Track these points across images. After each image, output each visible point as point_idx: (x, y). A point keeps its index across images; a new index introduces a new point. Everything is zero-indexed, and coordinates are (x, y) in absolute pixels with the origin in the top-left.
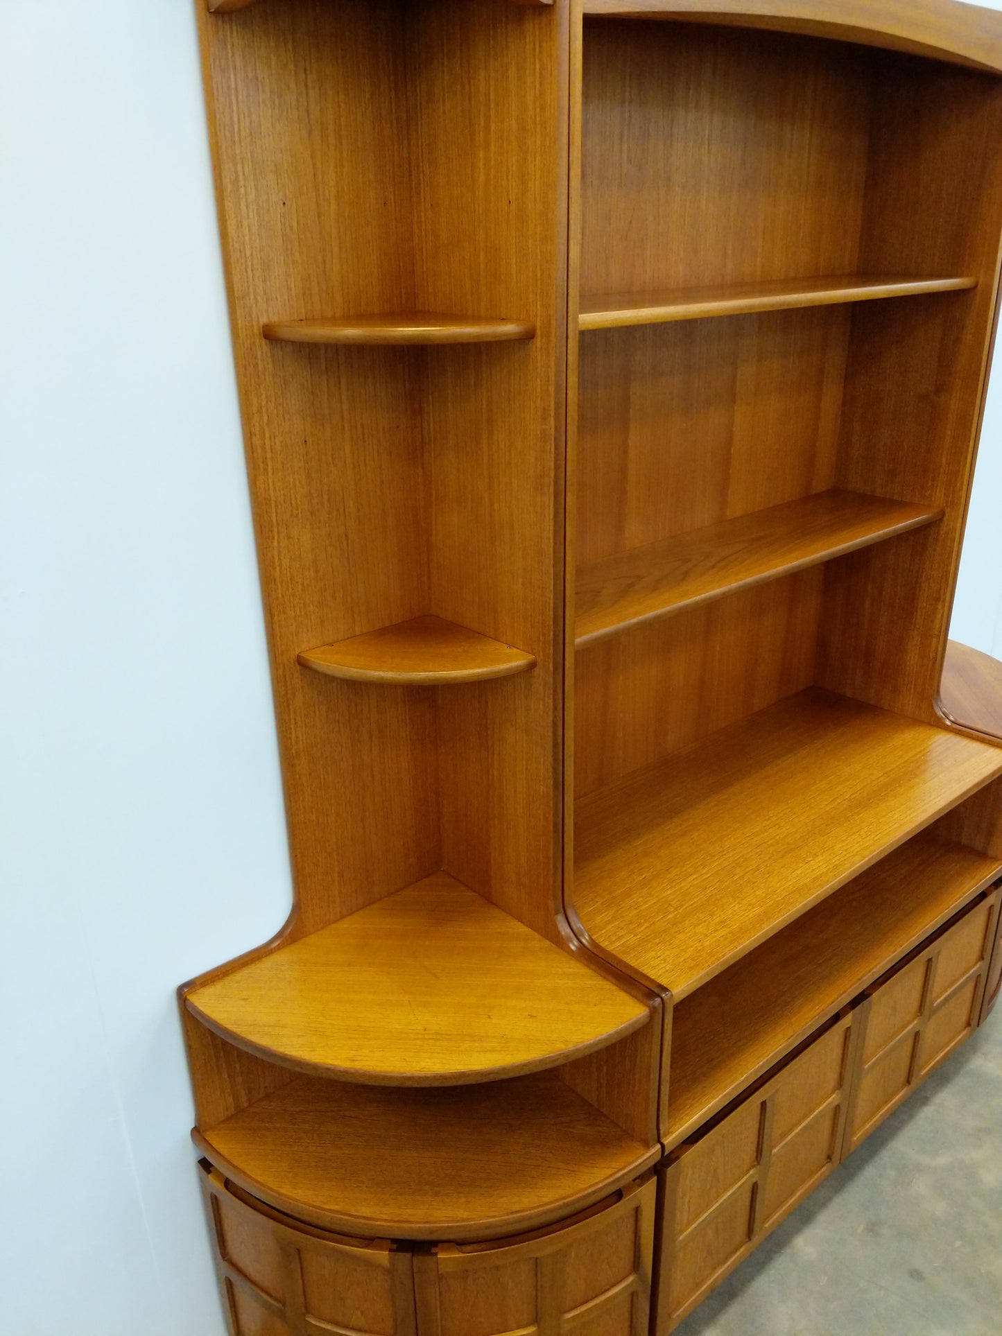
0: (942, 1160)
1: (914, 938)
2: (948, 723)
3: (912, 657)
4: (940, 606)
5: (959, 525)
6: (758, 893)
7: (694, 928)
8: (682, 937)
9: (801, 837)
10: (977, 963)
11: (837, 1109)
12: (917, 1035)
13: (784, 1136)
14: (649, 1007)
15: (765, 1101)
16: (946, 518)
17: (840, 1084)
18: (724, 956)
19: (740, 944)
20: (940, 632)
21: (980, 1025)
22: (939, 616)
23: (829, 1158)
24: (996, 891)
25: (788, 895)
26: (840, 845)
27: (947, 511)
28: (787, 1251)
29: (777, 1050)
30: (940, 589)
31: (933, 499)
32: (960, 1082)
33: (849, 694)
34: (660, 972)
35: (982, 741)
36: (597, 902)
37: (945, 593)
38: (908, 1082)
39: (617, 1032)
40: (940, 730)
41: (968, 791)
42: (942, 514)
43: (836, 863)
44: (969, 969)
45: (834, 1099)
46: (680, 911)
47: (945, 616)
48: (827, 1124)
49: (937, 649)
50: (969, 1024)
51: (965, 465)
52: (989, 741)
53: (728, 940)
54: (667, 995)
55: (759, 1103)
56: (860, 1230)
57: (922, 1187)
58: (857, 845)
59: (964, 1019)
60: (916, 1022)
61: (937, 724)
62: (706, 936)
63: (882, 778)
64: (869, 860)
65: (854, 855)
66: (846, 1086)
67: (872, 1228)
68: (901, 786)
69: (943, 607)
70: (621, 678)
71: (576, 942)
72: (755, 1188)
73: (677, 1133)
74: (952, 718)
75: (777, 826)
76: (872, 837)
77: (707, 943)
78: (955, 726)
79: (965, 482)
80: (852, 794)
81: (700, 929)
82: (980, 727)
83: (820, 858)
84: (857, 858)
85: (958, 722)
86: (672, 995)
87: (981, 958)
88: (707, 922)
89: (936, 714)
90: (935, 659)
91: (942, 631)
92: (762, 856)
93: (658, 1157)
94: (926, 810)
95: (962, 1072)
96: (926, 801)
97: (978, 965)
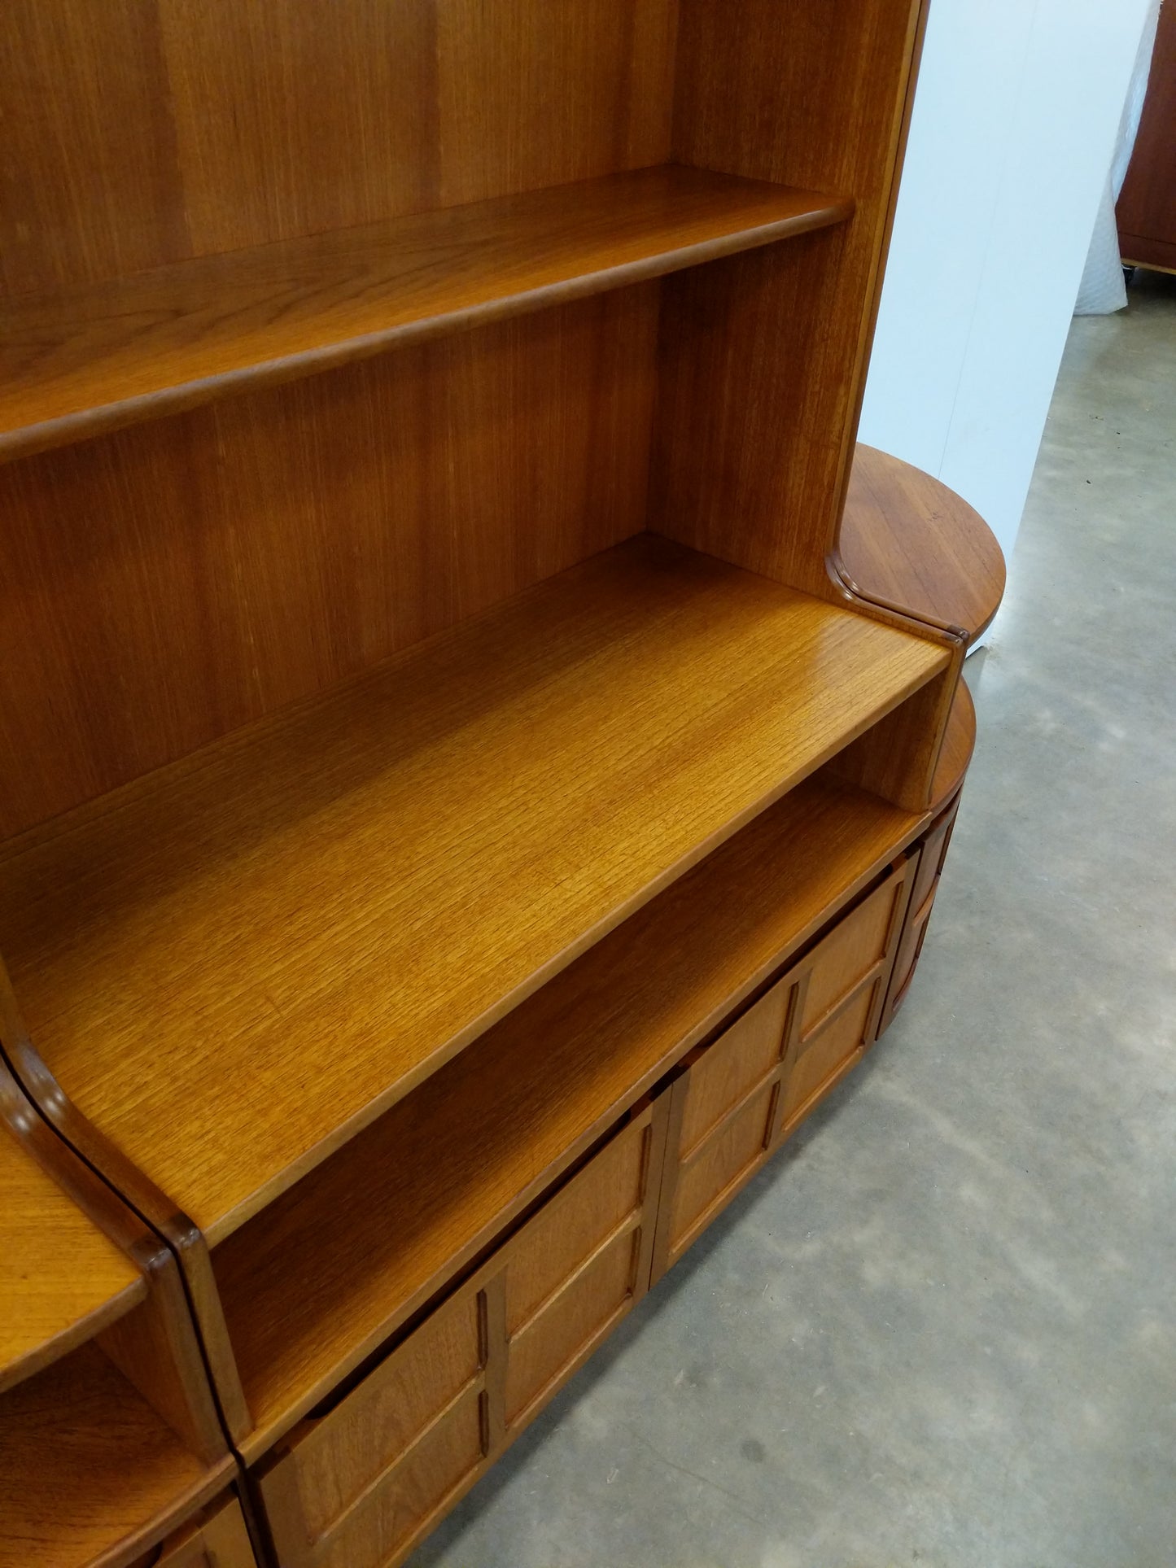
0: (811, 1249)
1: (763, 966)
2: (848, 596)
3: (796, 483)
4: (842, 391)
5: (879, 233)
6: (450, 958)
7: (301, 1054)
8: (267, 1077)
9: (561, 829)
10: (875, 962)
11: (636, 1234)
12: (775, 1089)
13: (532, 1308)
14: (142, 1271)
15: (482, 1290)
16: (857, 219)
17: (639, 1199)
18: (341, 1120)
19: (382, 1088)
20: (840, 438)
21: (880, 1037)
22: (840, 409)
23: (630, 1290)
24: (907, 862)
25: (506, 960)
26: (625, 844)
27: (860, 204)
28: (563, 1428)
29: (496, 1217)
30: (843, 359)
31: (836, 181)
32: (848, 1116)
33: (699, 547)
34: (195, 1175)
35: (899, 627)
36: (121, 1002)
37: (851, 367)
38: (764, 1145)
39: (53, 1346)
40: (833, 608)
41: (865, 721)
42: (851, 211)
43: (610, 883)
44: (862, 975)
45: (629, 1223)
46: (284, 1013)
47: (850, 411)
48: (622, 1256)
49: (835, 468)
50: (861, 1042)
51: (892, 109)
52: (910, 627)
53: (360, 1079)
54: (188, 1237)
55: (473, 1295)
56: (678, 1380)
57: (776, 1296)
58: (655, 843)
59: (854, 1035)
60: (773, 1072)
61: (831, 598)
62: (320, 1071)
63: (725, 703)
64: (672, 872)
65: (645, 865)
66: (650, 1200)
67: (696, 1377)
68: (751, 719)
69: (847, 393)
70: (232, 531)
71: (30, 1113)
72: (482, 1400)
73: (272, 1426)
74: (855, 588)
75: (523, 808)
76: (685, 823)
77: (317, 1090)
78: (859, 601)
79: (892, 147)
80: (668, 737)
81: (313, 1056)
82: (902, 604)
83: (585, 872)
84: (649, 871)
85: (864, 594)
86: (201, 1236)
87: (882, 954)
88: (331, 1037)
89: (830, 581)
90: (831, 487)
91: (844, 436)
92: (480, 874)
93: (235, 1473)
94: (785, 766)
95: (851, 1101)
96: (789, 748)
97: (878, 964)
